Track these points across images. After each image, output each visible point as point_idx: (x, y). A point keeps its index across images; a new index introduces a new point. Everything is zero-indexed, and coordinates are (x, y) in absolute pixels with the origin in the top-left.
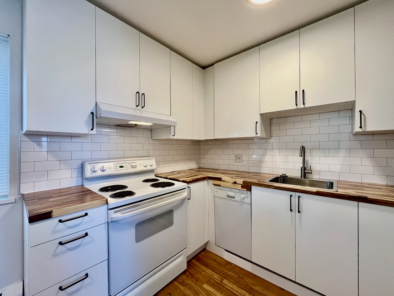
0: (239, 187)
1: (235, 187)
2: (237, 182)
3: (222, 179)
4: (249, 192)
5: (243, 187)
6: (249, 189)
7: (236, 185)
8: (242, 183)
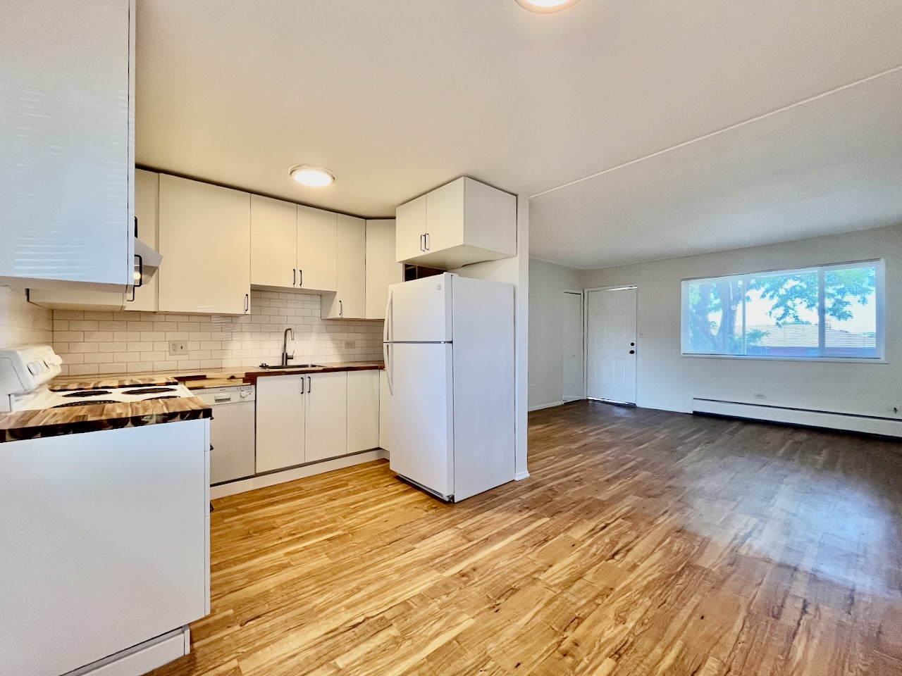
0: (240, 382)
1: (233, 384)
2: (236, 376)
3: (207, 377)
4: (253, 387)
5: (245, 380)
6: (254, 382)
7: (233, 380)
8: (244, 376)
